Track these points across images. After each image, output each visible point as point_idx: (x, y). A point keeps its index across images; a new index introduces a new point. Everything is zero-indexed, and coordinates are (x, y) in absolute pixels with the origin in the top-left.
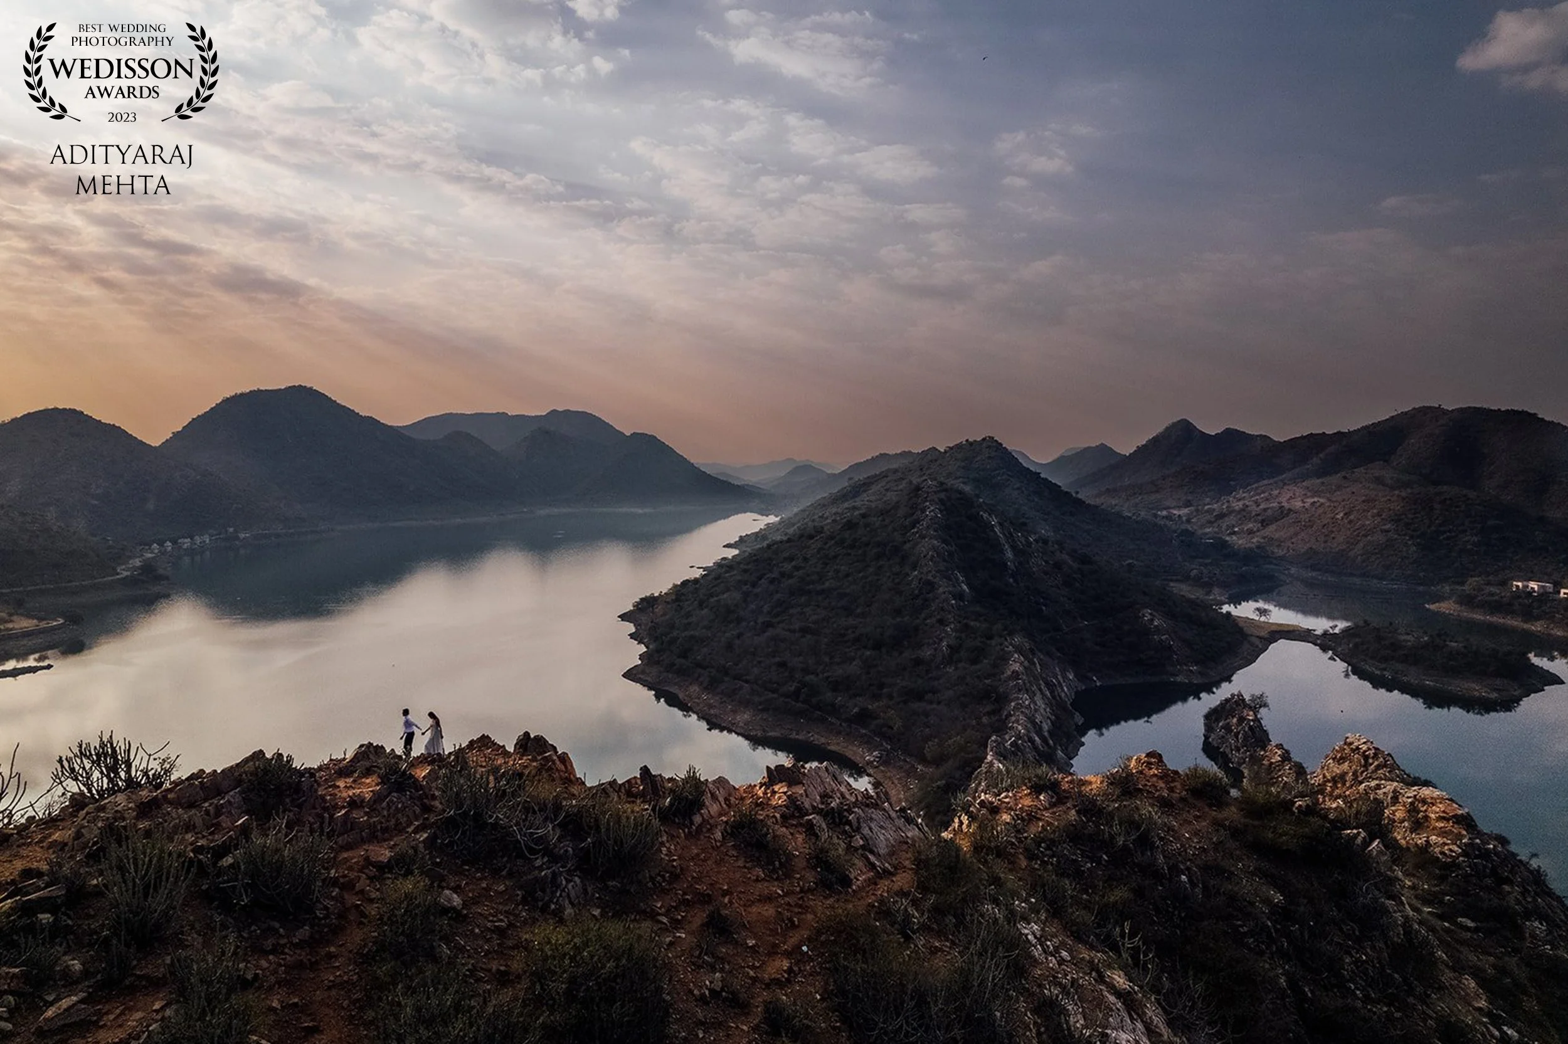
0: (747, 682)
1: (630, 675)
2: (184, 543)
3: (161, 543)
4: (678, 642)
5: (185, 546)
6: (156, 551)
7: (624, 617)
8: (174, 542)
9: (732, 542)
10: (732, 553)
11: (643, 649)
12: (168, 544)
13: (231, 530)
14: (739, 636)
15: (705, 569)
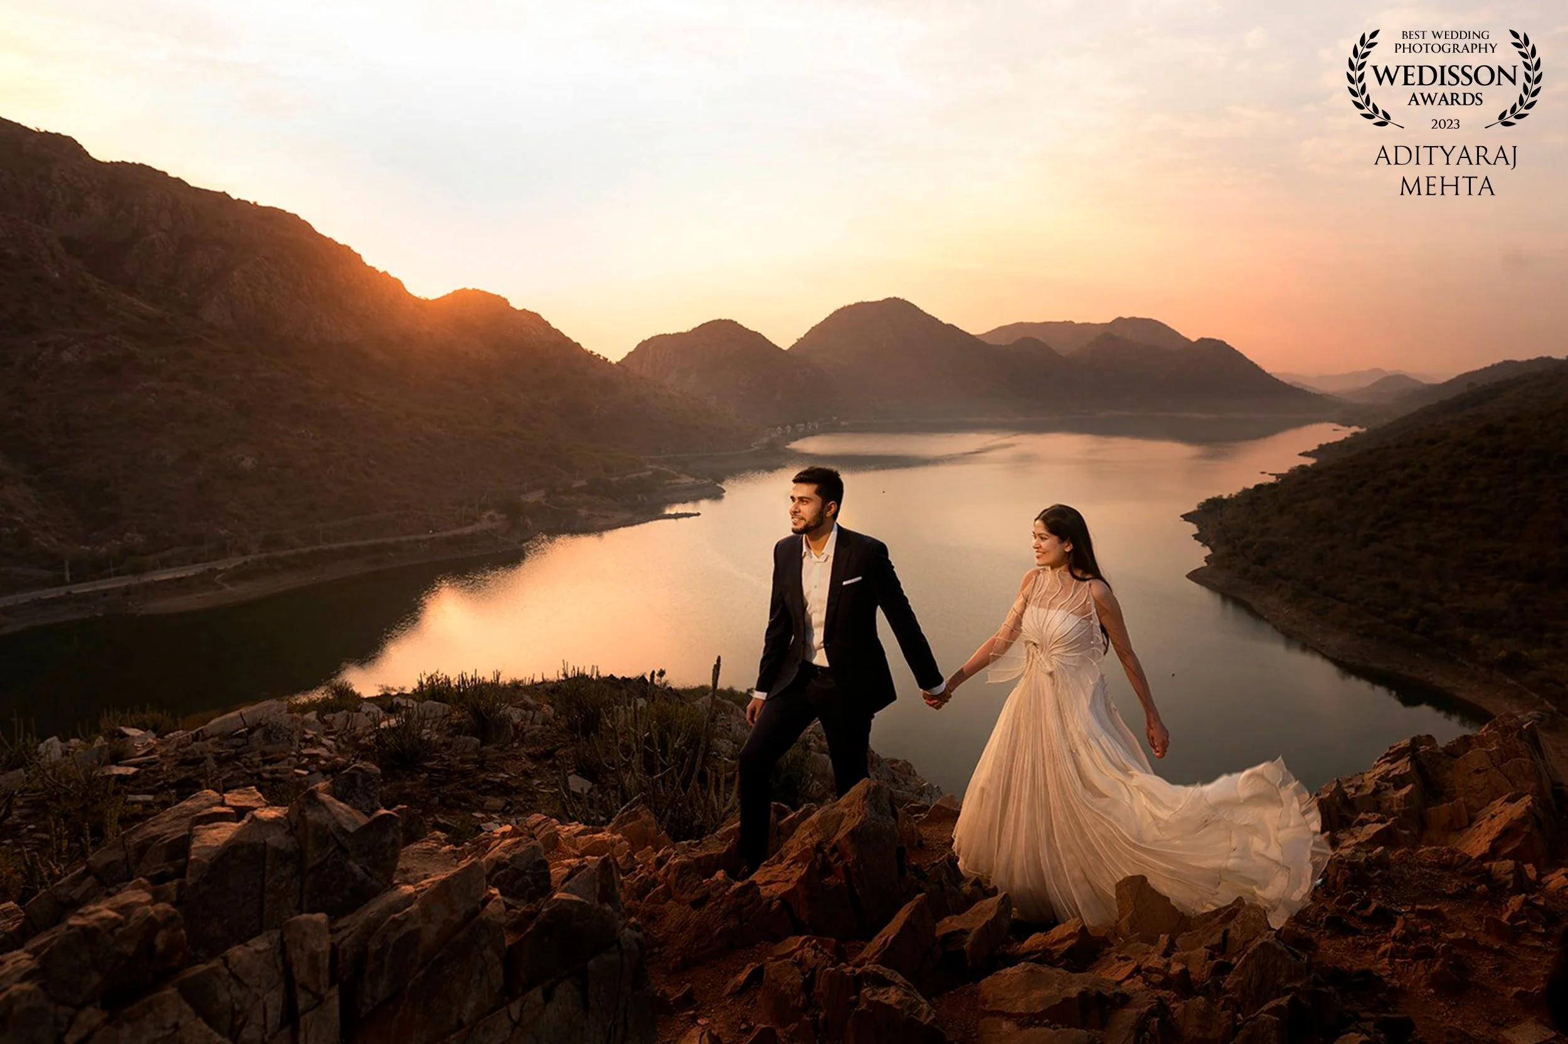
0: (1342, 600)
1: (1194, 576)
2: (799, 427)
3: (784, 427)
4: (1255, 547)
5: (800, 430)
6: (780, 433)
7: (1187, 517)
8: (793, 426)
9: (1310, 450)
10: (1309, 462)
11: (1207, 551)
12: (789, 427)
13: (835, 418)
14: (1332, 548)
15: (1278, 476)
